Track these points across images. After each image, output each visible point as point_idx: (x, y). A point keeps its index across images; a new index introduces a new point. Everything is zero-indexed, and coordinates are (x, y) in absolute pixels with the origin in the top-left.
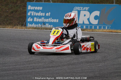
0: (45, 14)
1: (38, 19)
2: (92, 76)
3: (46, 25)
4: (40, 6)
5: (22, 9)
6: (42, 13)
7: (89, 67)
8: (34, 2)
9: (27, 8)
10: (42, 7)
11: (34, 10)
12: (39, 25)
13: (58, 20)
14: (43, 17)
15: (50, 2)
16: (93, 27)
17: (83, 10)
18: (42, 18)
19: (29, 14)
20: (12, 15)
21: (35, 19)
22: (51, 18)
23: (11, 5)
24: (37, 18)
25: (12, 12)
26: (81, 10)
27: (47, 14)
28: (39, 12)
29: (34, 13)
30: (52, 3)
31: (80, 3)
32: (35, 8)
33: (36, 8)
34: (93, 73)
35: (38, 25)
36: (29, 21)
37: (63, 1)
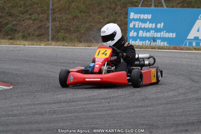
0: (156, 25)
1: (145, 33)
2: (194, 121)
3: (156, 42)
4: (148, 13)
5: (124, 18)
6: (151, 24)
8: (139, 7)
9: (129, 16)
10: (151, 15)
11: (140, 20)
12: (147, 41)
13: (174, 34)
14: (153, 30)
15: (164, 7)
18: (151, 31)
19: (131, 25)
21: (141, 32)
22: (165, 32)
23: (108, 13)
24: (143, 32)
27: (159, 26)
28: (147, 23)
29: (139, 23)
30: (165, 8)
32: (140, 17)
33: (142, 16)
34: (197, 116)
35: (144, 42)
36: (132, 35)
37: (186, 5)
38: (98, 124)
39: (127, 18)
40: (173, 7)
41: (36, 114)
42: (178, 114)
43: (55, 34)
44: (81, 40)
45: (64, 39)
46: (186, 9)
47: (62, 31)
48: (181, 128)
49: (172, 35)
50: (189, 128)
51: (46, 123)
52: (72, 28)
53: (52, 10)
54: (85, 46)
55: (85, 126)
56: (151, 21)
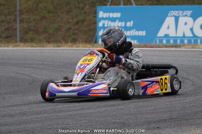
0: (126, 24)
4: (117, 12)
5: (93, 17)
6: (120, 23)
7: (167, 105)
8: (108, 6)
9: (97, 15)
10: (120, 14)
11: (109, 19)
13: (144, 32)
15: (132, 5)
16: (199, 41)
17: (183, 16)
19: (100, 24)
20: (77, 27)
22: (135, 30)
23: (76, 12)
25: (77, 23)
26: (179, 16)
27: (128, 24)
28: (116, 21)
29: (108, 22)
30: (134, 6)
31: (181, 5)
33: (111, 15)
34: (169, 113)
37: (155, 2)
38: (69, 124)
39: (96, 17)
40: (142, 5)
41: (5, 116)
42: (150, 111)
43: (23, 36)
44: (50, 40)
45: (32, 40)
46: (156, 6)
47: (31, 32)
48: (153, 125)
49: (142, 33)
50: (160, 125)
51: (16, 125)
52: (40, 29)
53: (20, 11)
54: (54, 47)
55: (56, 126)
56: (120, 20)
